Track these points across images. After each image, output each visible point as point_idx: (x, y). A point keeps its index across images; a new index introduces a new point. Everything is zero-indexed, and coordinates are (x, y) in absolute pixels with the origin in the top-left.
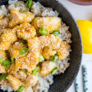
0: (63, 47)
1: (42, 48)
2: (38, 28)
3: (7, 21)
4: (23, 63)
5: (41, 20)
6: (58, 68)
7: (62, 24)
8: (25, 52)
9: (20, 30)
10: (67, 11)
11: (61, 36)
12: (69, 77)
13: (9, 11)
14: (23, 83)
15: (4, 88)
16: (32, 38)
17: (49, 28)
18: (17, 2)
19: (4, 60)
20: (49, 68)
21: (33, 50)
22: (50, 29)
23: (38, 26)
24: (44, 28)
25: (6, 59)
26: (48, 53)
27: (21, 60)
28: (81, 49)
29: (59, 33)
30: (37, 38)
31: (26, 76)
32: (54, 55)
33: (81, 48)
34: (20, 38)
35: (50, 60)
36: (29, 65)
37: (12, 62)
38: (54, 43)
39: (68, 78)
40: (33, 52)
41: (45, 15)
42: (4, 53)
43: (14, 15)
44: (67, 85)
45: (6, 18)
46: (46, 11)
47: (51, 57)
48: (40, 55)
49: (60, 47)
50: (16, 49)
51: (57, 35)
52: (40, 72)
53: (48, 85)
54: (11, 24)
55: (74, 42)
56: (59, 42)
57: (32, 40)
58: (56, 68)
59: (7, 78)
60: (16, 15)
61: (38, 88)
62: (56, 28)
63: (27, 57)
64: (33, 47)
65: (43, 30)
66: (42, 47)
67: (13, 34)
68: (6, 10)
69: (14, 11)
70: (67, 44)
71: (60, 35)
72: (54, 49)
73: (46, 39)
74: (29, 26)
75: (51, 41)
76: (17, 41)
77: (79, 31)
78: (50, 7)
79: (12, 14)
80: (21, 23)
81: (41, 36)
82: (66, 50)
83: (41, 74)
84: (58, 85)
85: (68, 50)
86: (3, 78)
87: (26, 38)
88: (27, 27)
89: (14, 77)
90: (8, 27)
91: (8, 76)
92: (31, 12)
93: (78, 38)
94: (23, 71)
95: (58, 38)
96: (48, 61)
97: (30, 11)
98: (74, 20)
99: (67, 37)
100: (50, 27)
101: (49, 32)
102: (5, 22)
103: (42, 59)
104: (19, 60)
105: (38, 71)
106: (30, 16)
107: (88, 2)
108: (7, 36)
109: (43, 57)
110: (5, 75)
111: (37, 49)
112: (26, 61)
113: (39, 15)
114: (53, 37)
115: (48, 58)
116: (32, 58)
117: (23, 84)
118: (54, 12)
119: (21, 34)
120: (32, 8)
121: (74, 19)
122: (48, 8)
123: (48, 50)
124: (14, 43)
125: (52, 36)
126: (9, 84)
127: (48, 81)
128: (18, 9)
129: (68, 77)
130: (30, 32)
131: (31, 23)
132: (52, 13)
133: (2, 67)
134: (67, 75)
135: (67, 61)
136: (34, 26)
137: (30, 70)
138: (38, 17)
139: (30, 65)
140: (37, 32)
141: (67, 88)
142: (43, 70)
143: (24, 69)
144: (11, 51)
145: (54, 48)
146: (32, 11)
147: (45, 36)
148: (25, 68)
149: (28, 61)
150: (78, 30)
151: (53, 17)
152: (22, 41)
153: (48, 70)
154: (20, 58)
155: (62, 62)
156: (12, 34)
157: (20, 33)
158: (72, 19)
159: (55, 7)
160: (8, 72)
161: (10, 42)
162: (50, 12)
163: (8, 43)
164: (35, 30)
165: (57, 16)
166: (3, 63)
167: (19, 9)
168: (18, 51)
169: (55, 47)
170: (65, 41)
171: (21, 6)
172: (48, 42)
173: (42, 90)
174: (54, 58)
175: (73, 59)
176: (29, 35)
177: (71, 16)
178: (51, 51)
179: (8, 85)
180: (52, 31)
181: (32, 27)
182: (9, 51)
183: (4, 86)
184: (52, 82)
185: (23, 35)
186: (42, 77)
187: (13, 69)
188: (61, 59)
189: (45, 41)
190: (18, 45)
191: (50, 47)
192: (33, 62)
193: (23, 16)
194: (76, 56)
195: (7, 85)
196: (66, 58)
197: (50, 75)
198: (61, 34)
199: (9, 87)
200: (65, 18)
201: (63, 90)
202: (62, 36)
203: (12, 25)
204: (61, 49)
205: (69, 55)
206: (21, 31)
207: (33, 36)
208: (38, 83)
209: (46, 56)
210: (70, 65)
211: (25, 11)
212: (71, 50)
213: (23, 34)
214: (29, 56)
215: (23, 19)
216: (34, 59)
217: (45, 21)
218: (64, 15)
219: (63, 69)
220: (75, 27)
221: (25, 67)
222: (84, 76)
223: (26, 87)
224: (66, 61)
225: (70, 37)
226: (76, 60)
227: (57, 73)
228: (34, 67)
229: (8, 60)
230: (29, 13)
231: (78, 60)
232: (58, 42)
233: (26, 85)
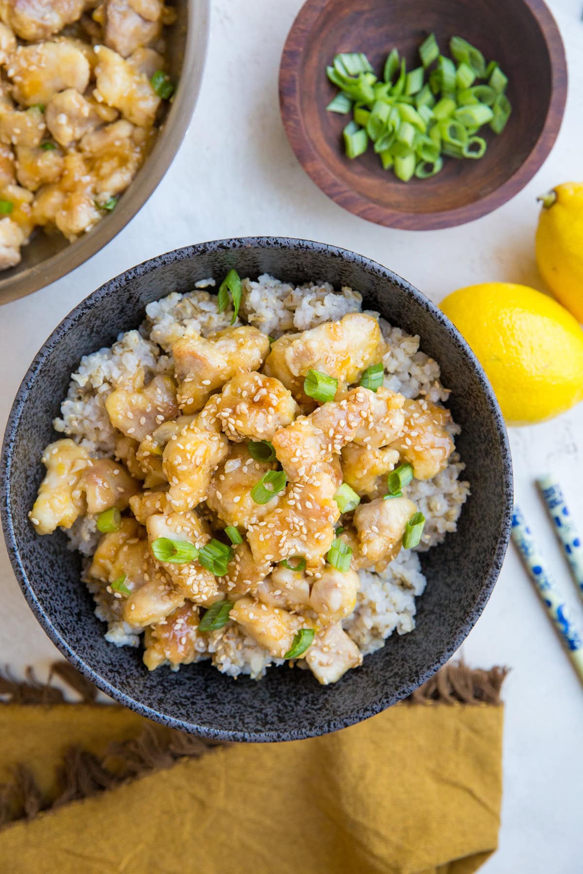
0: (421, 427)
1: (334, 454)
2: (295, 378)
3: (168, 390)
4: (278, 533)
5: (301, 348)
6: (427, 515)
7: (386, 336)
8: (276, 490)
9: (230, 410)
10: (389, 280)
11: (399, 383)
12: (483, 540)
13: (158, 346)
14: (301, 619)
15: (233, 662)
16: (285, 427)
17: (341, 368)
18: (180, 301)
19: (202, 545)
20: (389, 528)
21: (302, 472)
22: (344, 371)
23: (296, 373)
24: (321, 371)
25: (209, 542)
26: (368, 467)
27: (271, 526)
28: (493, 412)
29: (387, 373)
30: (304, 422)
31: (304, 585)
32: (392, 467)
33: (490, 407)
34: (239, 440)
35: (381, 495)
36: (305, 538)
37: (234, 547)
38: (377, 422)
39: (478, 544)
40: (307, 478)
41: (308, 320)
42: (193, 521)
43: (187, 359)
44: (481, 574)
45: (157, 381)
46: (305, 302)
47: (383, 478)
48: (337, 485)
49: (406, 429)
50: (237, 488)
51: (382, 385)
52: (358, 554)
53: (406, 601)
54: (187, 399)
55: (460, 390)
56: (397, 408)
57: (286, 432)
58: (417, 519)
59: (234, 615)
60: (194, 356)
61: (368, 622)
62: (367, 357)
63: (289, 506)
64: (299, 462)
65: (319, 382)
66: (333, 448)
67: (206, 435)
68: (146, 347)
69: (182, 343)
70: (430, 409)
71: (394, 381)
72: (384, 443)
73: (339, 414)
74: (260, 383)
75: (364, 414)
76: (228, 457)
77: (463, 342)
78: (319, 278)
79: (180, 357)
80: (224, 383)
81: (319, 409)
82: (434, 433)
83: (362, 560)
84: (448, 586)
85: (444, 429)
86: (218, 624)
87: (265, 433)
88: (253, 390)
89: (261, 602)
90: (176, 413)
91: (235, 607)
92: (250, 324)
93: (467, 373)
94: (289, 567)
95: (384, 394)
96: (378, 497)
97: (244, 322)
98: (430, 304)
99: (425, 380)
100: (344, 363)
101: (346, 381)
102: (159, 395)
103: (349, 498)
104: (261, 528)
105: (348, 553)
106: (250, 343)
107: (470, 206)
108: (188, 447)
109: (351, 490)
110: (221, 608)
111: (320, 464)
112: (289, 524)
113: (286, 324)
114: (367, 399)
115: (371, 486)
116: (309, 505)
117: (303, 623)
118: (339, 298)
119: (240, 423)
120: (249, 308)
121: (426, 300)
122: (314, 288)
123: (363, 454)
124: (222, 465)
125: (362, 393)
126: (246, 642)
127: (404, 586)
128: (193, 328)
129: (477, 541)
130: (270, 405)
131: (261, 370)
132: (332, 302)
133: (201, 576)
134: (473, 534)
135: (456, 476)
136: (276, 376)
137: (315, 555)
138: (284, 336)
139: (310, 533)
140: (299, 396)
141: (488, 587)
142: (369, 542)
143: (292, 559)
144: (219, 501)
145: (384, 438)
146: (251, 318)
147: (334, 401)
148: (292, 552)
149: (297, 520)
150: (457, 340)
151: (341, 318)
152: (251, 448)
153: (387, 533)
154: (261, 519)
155: (434, 487)
156: (202, 436)
157: (232, 420)
158: (420, 305)
159: (338, 278)
160: (230, 589)
161: (206, 468)
162: (322, 301)
163: (200, 473)
164: (289, 393)
165: (358, 308)
166: (200, 557)
167: (199, 327)
168: (248, 494)
169: (388, 436)
170: (421, 397)
171: (203, 312)
172: (354, 424)
173: (387, 626)
174: (396, 482)
175: (476, 460)
176: (270, 418)
177: (411, 294)
178: (374, 454)
179: (245, 647)
180: (354, 376)
181: (272, 385)
182: (210, 505)
183: (228, 656)
184: (419, 584)
185: (249, 424)
186: (374, 573)
187: (245, 572)
188: (425, 477)
189: (338, 424)
190: (240, 469)
191: (366, 440)
192: (318, 518)
193: (223, 350)
194: (483, 447)
195: (240, 647)
196: (445, 464)
197: (405, 553)
198: (396, 373)
199: (249, 653)
200: (390, 305)
201: (474, 598)
202: (403, 382)
203: (190, 401)
204: (414, 434)
205: (454, 448)
206: (234, 412)
207: (288, 418)
208: (365, 602)
209: (360, 480)
210: (471, 489)
211: (225, 327)
212: (456, 429)
213: (245, 422)
214: (294, 498)
215: (228, 362)
216: (318, 507)
217: (314, 345)
218: (383, 296)
219: (447, 517)
220: (442, 332)
221: (291, 547)
222: (556, 522)
223: (322, 634)
224: (451, 478)
225: (438, 375)
226: (488, 461)
227: (430, 540)
228: (328, 539)
229: (216, 542)
230: (242, 330)
231: (495, 459)
232: (392, 411)
233: (318, 622)
